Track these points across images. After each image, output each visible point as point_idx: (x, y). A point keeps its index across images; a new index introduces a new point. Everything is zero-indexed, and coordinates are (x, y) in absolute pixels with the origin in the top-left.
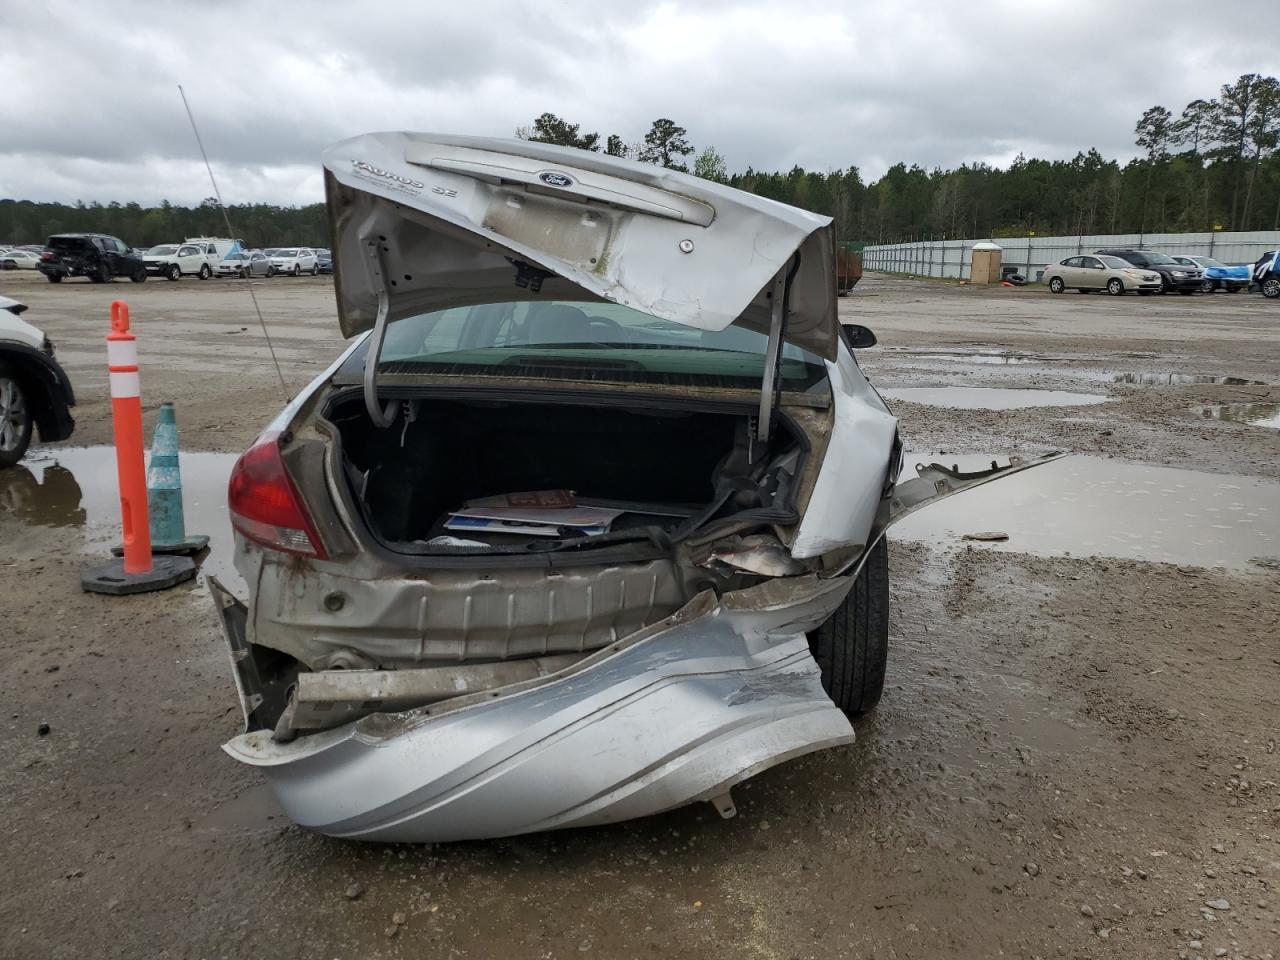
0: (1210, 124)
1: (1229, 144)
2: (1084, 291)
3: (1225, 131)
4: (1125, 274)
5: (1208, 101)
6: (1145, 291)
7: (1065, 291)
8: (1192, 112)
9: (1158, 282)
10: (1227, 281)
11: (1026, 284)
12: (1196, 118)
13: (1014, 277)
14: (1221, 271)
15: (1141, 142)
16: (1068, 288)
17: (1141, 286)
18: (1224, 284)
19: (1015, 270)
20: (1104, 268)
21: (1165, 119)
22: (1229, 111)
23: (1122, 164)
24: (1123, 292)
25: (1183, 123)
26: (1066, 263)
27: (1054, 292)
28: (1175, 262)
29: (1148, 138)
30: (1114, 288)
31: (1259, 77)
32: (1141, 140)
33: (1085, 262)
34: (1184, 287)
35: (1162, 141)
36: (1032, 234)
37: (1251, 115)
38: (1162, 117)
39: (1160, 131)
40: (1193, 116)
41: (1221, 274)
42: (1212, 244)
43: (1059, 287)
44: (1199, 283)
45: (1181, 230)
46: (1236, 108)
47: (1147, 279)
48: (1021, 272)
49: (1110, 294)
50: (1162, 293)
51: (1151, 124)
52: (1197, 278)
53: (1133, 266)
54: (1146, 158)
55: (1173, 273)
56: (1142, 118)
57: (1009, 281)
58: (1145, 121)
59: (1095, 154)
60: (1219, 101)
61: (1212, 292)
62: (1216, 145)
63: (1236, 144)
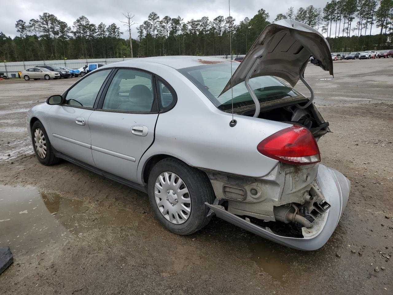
0: (38, 27)
1: (45, 34)
2: (36, 79)
3: (43, 30)
4: (49, 73)
5: (36, 20)
6: (56, 78)
7: (30, 80)
8: (32, 23)
9: (59, 75)
10: (75, 74)
11: (9, 78)
12: (33, 25)
13: (3, 76)
14: (73, 71)
15: (18, 31)
16: (31, 79)
17: (55, 77)
18: (74, 74)
19: (3, 74)
20: (42, 72)
21: (24, 24)
22: (43, 24)
23: (13, 38)
24: (50, 79)
25: (30, 26)
26: (28, 70)
27: (27, 80)
28: (60, 69)
29: (20, 30)
30: (47, 78)
31: (49, 14)
32: (18, 30)
33: (35, 70)
34: (65, 76)
35: (25, 32)
36: (5, 61)
37: (50, 25)
38: (23, 23)
39: (23, 28)
40: (33, 24)
41: (73, 72)
42: (65, 63)
43: (28, 79)
44: (69, 75)
45: (53, 59)
46: (44, 22)
47: (56, 74)
48: (5, 74)
49: (46, 80)
50: (60, 78)
51: (20, 25)
52: (68, 73)
53: (50, 71)
54: (20, 36)
55: (62, 72)
56: (17, 23)
57: (2, 78)
58: (18, 24)
59: (3, 34)
60: (39, 20)
61: (72, 77)
62: (42, 34)
63: (48, 34)
